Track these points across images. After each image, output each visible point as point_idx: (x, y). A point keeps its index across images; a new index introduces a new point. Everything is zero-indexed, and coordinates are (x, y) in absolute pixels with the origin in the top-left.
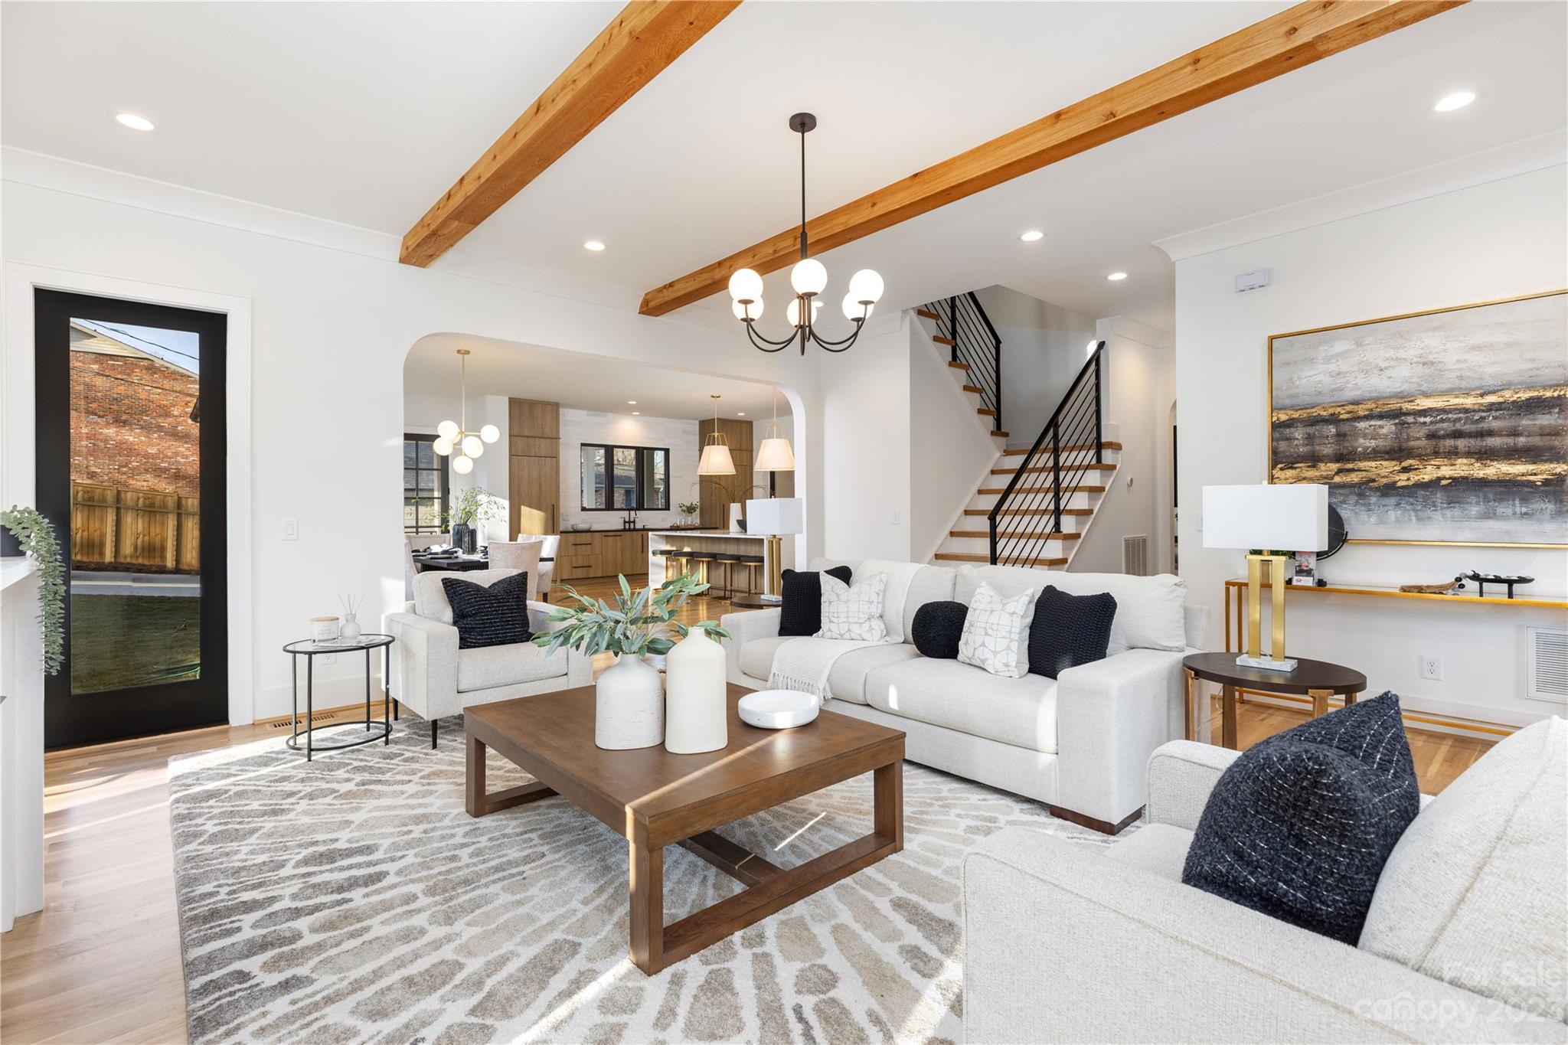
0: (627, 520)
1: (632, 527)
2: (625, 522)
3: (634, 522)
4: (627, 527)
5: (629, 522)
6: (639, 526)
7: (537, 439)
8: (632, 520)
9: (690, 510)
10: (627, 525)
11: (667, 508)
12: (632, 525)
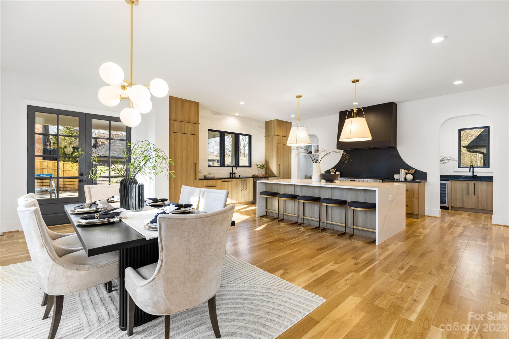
0: (231, 172)
1: (234, 176)
2: (230, 173)
3: (235, 173)
4: (231, 176)
5: (233, 173)
6: (237, 175)
7: (186, 123)
8: (234, 172)
9: (261, 167)
10: (231, 175)
11: (250, 166)
12: (234, 175)
